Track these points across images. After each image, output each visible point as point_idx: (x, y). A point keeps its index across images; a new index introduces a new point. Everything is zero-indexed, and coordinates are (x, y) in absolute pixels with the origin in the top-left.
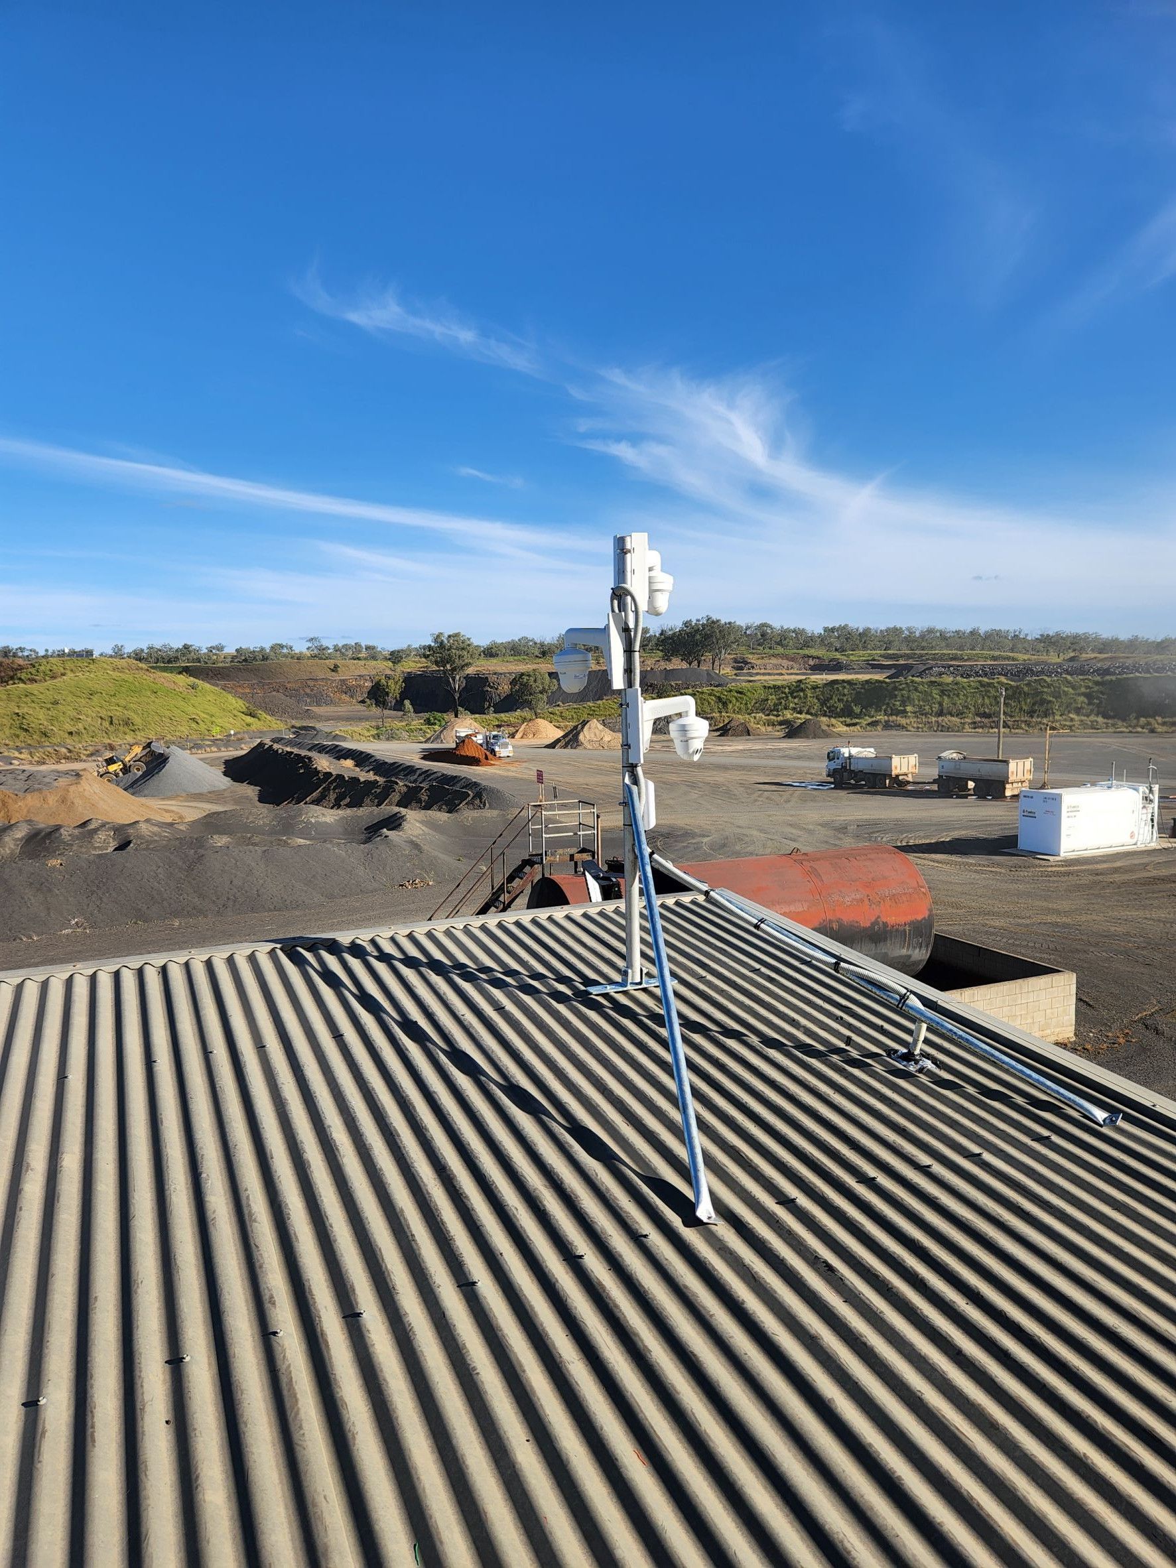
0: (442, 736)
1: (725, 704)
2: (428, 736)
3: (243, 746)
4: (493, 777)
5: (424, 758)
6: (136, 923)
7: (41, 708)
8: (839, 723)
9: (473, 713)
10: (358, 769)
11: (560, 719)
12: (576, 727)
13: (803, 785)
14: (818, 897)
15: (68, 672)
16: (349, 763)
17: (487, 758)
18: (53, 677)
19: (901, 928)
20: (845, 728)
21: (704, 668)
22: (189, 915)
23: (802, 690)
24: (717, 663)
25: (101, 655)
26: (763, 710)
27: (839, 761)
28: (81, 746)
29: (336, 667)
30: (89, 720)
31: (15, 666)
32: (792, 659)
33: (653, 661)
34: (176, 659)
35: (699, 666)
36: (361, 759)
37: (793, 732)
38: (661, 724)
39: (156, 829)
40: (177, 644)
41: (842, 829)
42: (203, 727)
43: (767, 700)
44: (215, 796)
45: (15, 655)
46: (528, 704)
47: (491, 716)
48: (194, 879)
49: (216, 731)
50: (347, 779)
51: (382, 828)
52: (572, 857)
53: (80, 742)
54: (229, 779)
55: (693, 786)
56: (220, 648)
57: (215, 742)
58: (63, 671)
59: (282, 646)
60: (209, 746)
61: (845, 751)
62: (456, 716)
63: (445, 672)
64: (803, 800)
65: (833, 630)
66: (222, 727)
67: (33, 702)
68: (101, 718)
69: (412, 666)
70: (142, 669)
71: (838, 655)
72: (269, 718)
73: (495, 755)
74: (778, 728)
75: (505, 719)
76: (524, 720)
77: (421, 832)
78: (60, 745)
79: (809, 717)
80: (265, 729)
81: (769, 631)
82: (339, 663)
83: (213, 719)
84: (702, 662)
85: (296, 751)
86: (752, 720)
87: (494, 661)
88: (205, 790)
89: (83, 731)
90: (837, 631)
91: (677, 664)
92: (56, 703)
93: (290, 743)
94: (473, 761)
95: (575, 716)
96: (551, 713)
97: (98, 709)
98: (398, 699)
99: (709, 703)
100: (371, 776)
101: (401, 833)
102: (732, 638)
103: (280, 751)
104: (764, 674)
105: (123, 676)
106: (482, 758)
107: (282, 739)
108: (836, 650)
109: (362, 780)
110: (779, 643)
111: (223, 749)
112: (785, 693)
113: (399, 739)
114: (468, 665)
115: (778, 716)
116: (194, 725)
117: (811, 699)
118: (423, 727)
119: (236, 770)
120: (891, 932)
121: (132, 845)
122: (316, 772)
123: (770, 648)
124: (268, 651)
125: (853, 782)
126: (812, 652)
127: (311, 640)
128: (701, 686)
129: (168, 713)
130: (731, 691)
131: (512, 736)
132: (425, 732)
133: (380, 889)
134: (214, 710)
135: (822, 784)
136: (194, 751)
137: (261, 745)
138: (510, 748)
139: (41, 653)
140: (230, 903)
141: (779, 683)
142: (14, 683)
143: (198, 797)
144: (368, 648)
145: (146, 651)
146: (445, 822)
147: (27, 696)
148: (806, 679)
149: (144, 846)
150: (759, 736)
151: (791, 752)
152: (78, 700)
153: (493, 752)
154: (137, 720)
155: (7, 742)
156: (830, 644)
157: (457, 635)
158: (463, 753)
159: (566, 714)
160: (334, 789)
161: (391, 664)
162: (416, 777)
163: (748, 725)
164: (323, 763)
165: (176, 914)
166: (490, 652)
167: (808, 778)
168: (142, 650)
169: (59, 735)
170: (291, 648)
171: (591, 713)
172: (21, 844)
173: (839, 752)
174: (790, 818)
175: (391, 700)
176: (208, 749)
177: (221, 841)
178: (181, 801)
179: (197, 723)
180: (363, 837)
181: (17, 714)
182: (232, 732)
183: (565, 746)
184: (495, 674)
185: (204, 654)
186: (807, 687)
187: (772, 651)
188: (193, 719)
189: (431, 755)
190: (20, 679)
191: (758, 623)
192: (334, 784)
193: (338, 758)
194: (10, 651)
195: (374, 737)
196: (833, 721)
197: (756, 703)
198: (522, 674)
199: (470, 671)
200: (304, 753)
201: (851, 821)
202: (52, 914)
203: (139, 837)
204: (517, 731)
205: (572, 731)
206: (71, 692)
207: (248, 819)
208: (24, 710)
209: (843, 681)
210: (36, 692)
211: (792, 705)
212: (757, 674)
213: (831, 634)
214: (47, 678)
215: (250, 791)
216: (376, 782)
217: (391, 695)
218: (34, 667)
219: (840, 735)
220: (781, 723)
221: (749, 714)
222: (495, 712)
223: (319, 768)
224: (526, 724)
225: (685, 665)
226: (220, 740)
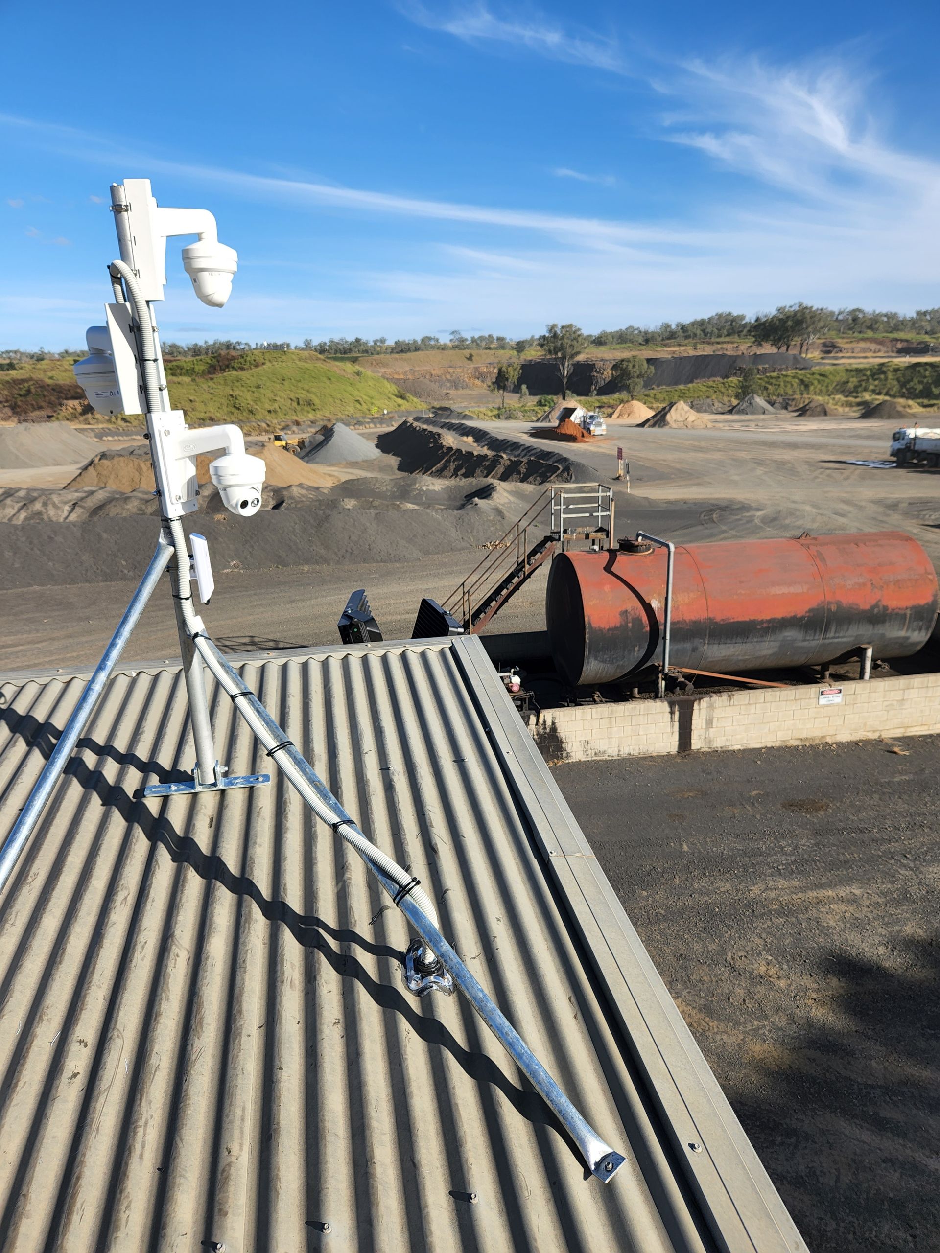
0: (550, 416)
1: (807, 386)
2: (539, 416)
3: (393, 423)
4: (584, 454)
5: (532, 435)
6: (277, 567)
7: (249, 390)
8: (916, 404)
9: (579, 394)
10: (475, 444)
11: (653, 400)
12: (664, 409)
13: (866, 463)
14: (819, 580)
15: (267, 362)
16: (470, 439)
17: (583, 436)
18: (257, 366)
19: (902, 612)
20: (921, 409)
21: (791, 352)
22: (317, 563)
23: (884, 373)
24: (804, 348)
25: (296, 348)
26: (842, 392)
27: (904, 442)
28: (276, 421)
29: (471, 356)
30: (282, 400)
31: (229, 357)
32: (881, 343)
33: (747, 345)
34: (350, 350)
35: (787, 350)
36: (479, 435)
37: (869, 412)
38: (744, 405)
39: (304, 492)
40: (351, 338)
41: (893, 506)
42: (365, 407)
43: (848, 382)
44: (367, 464)
45: (234, 348)
46: (627, 388)
47: (594, 399)
48: (322, 534)
49: (374, 410)
50: (464, 453)
51: (474, 497)
52: (587, 536)
53: (276, 418)
54: (379, 450)
55: (760, 463)
56: (383, 341)
57: (373, 419)
58: (263, 361)
59: (430, 339)
60: (368, 423)
61: (911, 433)
62: (564, 399)
63: (555, 359)
64: (862, 478)
65: (925, 313)
66: (379, 407)
67: (242, 386)
68: (291, 400)
69: (534, 354)
70: (320, 359)
71: (927, 338)
72: (415, 400)
73: (590, 433)
74: (855, 408)
75: (605, 401)
76: (622, 401)
77: (507, 501)
78: (262, 421)
79: (887, 398)
80: (412, 410)
81: (860, 315)
82: (474, 352)
83: (373, 401)
84: (790, 347)
85: (430, 428)
86: (831, 401)
87: (602, 348)
88: (360, 459)
89: (278, 410)
90: (930, 315)
91: (768, 349)
92: (258, 387)
93: (427, 421)
94: (571, 439)
95: (667, 398)
96: (646, 396)
97: (288, 392)
98: (516, 383)
99: (792, 385)
100: (485, 451)
101: (490, 502)
102: (821, 324)
103: (418, 428)
104: (849, 358)
105: (306, 365)
106: (579, 435)
107: (421, 418)
108: (926, 333)
109: (476, 453)
110: (870, 327)
111: (378, 426)
112: (866, 375)
113: (515, 418)
114: (578, 353)
115: (856, 397)
116: (358, 406)
117: (891, 381)
118: (536, 408)
119: (385, 443)
120: (891, 615)
121: (284, 504)
122: (442, 446)
123: (860, 332)
124: (419, 343)
125: (915, 461)
126: (901, 335)
127: (453, 333)
128: (787, 369)
129: (339, 396)
130: (813, 374)
131: (610, 416)
132: (537, 412)
133: (467, 548)
134: (373, 393)
135: (884, 462)
136: (357, 426)
137: (405, 422)
138: (604, 427)
139: (253, 346)
140: (348, 555)
141: (861, 366)
142: (229, 371)
143: (354, 465)
144: (499, 339)
145: (328, 344)
146: (531, 492)
147: (238, 381)
148: (889, 362)
149: (293, 505)
150: (836, 417)
151: (862, 432)
152: (275, 385)
153: (589, 431)
154: (316, 401)
155: (225, 418)
156: (922, 327)
157: (570, 326)
158: (563, 432)
159: (659, 396)
160: (454, 461)
161: (515, 353)
162: (519, 452)
163: (826, 406)
164: (450, 439)
165: (307, 561)
166: (599, 341)
167: (873, 457)
168: (325, 344)
169: (261, 413)
170: (437, 340)
171: (682, 395)
172: (207, 500)
173: (905, 433)
174: (845, 495)
175: (510, 384)
176: (367, 426)
177: (350, 504)
178: (342, 468)
179: (360, 404)
180: (458, 504)
181: (232, 396)
182: (385, 412)
183: (653, 426)
184: (602, 360)
185: (371, 346)
186: (889, 370)
187: (861, 336)
188: (358, 401)
189: (538, 433)
190: (233, 368)
191: (851, 307)
192: (454, 457)
193: (462, 435)
194: (231, 344)
195: (495, 416)
196: (910, 402)
197: (837, 385)
198: (623, 360)
199: (581, 358)
200: (435, 430)
201: (903, 498)
202: (217, 557)
203: (292, 498)
204: (614, 412)
205: (660, 412)
206: (268, 378)
207: (374, 485)
208: (236, 393)
209: (926, 364)
210: (244, 379)
211: (871, 387)
212: (843, 357)
213: (923, 317)
214: (252, 367)
215: (393, 461)
216: (486, 456)
217: (510, 380)
218: (243, 357)
219: (914, 416)
220: (859, 404)
221: (829, 395)
222: (598, 395)
223: (444, 444)
224: (622, 405)
225: (774, 350)
226: (377, 418)
